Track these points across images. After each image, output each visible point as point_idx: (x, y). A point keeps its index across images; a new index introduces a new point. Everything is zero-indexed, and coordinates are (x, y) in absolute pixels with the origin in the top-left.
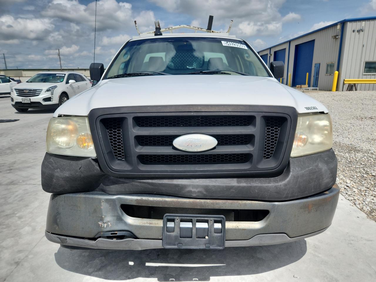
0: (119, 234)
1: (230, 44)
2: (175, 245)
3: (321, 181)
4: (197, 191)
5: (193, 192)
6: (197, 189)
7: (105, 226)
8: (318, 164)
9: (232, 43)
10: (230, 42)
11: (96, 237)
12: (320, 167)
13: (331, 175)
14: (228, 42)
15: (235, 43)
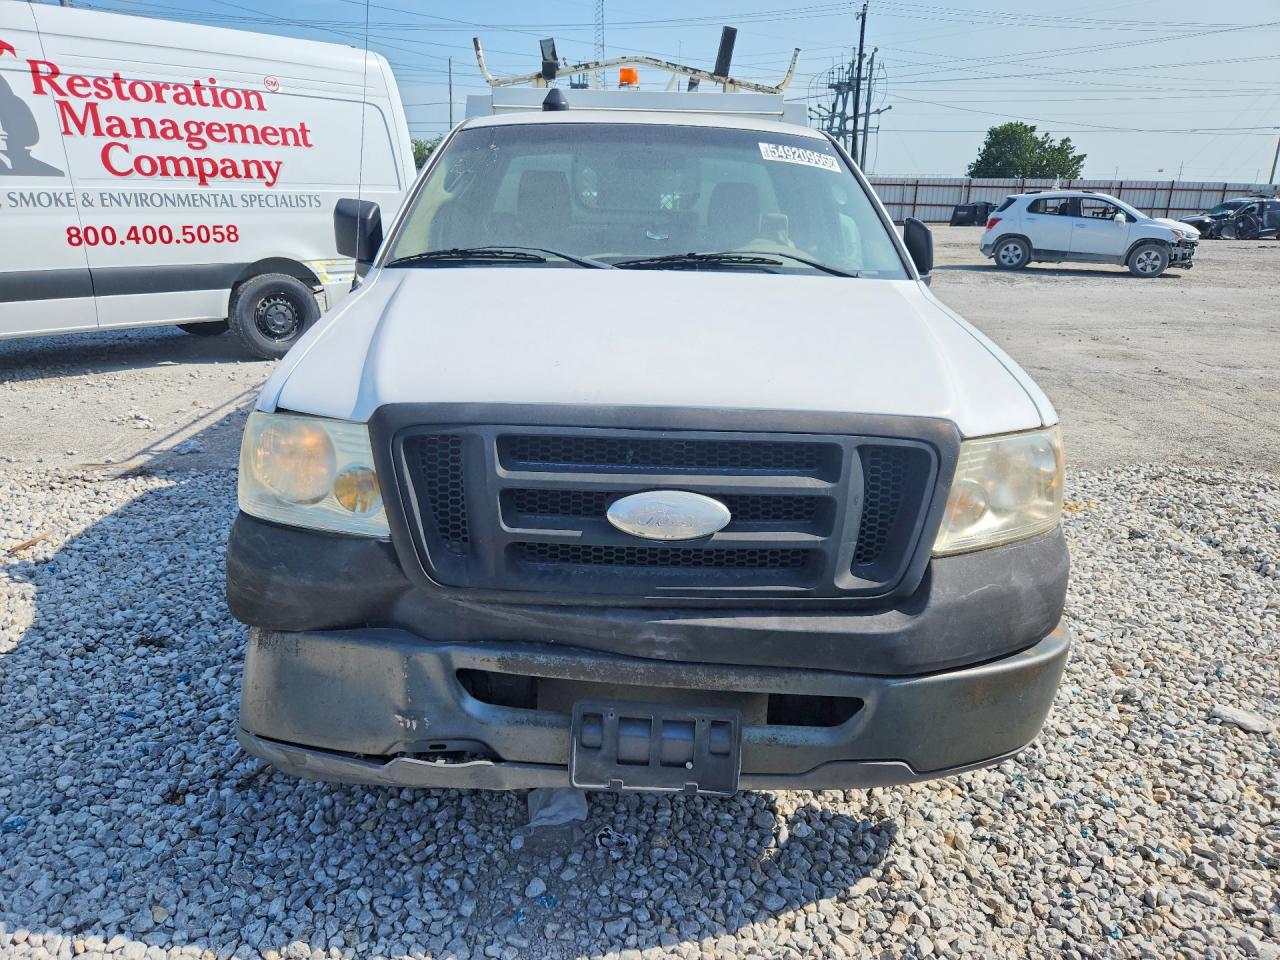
0: (451, 747)
1: (784, 155)
2: (601, 782)
3: (1013, 622)
4: (668, 642)
5: (659, 643)
6: (668, 636)
7: (414, 727)
8: (1009, 577)
9: (794, 149)
10: (786, 148)
11: (389, 753)
12: (1014, 585)
13: (1045, 604)
14: (780, 147)
15: (801, 150)
